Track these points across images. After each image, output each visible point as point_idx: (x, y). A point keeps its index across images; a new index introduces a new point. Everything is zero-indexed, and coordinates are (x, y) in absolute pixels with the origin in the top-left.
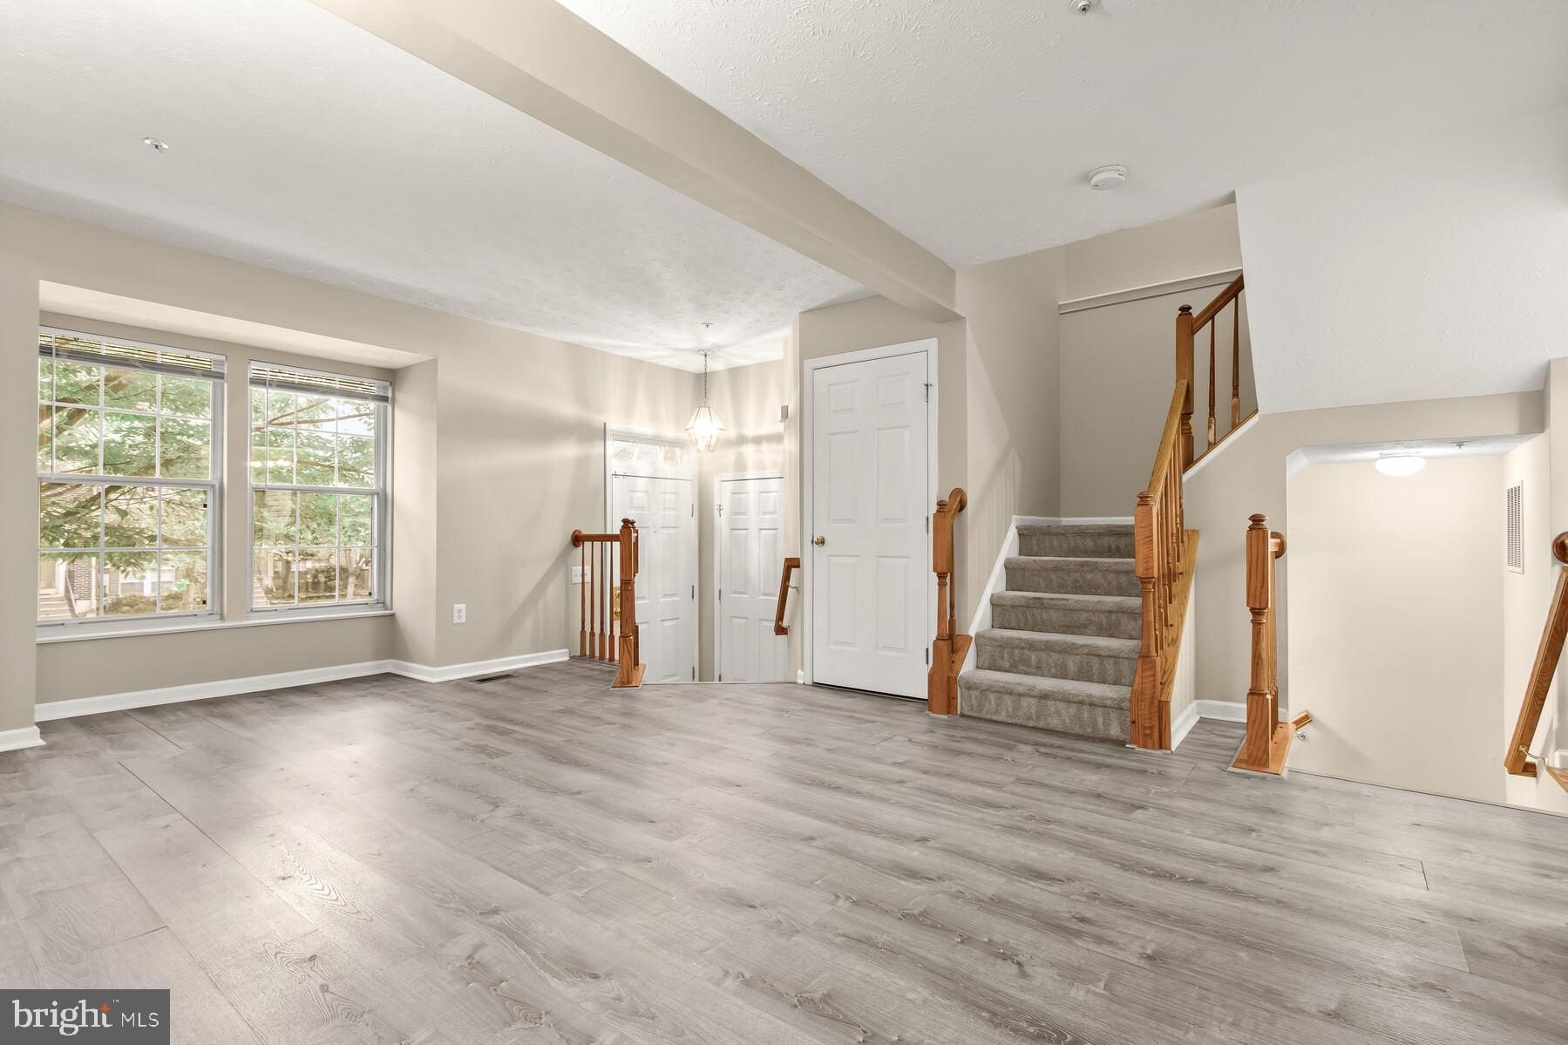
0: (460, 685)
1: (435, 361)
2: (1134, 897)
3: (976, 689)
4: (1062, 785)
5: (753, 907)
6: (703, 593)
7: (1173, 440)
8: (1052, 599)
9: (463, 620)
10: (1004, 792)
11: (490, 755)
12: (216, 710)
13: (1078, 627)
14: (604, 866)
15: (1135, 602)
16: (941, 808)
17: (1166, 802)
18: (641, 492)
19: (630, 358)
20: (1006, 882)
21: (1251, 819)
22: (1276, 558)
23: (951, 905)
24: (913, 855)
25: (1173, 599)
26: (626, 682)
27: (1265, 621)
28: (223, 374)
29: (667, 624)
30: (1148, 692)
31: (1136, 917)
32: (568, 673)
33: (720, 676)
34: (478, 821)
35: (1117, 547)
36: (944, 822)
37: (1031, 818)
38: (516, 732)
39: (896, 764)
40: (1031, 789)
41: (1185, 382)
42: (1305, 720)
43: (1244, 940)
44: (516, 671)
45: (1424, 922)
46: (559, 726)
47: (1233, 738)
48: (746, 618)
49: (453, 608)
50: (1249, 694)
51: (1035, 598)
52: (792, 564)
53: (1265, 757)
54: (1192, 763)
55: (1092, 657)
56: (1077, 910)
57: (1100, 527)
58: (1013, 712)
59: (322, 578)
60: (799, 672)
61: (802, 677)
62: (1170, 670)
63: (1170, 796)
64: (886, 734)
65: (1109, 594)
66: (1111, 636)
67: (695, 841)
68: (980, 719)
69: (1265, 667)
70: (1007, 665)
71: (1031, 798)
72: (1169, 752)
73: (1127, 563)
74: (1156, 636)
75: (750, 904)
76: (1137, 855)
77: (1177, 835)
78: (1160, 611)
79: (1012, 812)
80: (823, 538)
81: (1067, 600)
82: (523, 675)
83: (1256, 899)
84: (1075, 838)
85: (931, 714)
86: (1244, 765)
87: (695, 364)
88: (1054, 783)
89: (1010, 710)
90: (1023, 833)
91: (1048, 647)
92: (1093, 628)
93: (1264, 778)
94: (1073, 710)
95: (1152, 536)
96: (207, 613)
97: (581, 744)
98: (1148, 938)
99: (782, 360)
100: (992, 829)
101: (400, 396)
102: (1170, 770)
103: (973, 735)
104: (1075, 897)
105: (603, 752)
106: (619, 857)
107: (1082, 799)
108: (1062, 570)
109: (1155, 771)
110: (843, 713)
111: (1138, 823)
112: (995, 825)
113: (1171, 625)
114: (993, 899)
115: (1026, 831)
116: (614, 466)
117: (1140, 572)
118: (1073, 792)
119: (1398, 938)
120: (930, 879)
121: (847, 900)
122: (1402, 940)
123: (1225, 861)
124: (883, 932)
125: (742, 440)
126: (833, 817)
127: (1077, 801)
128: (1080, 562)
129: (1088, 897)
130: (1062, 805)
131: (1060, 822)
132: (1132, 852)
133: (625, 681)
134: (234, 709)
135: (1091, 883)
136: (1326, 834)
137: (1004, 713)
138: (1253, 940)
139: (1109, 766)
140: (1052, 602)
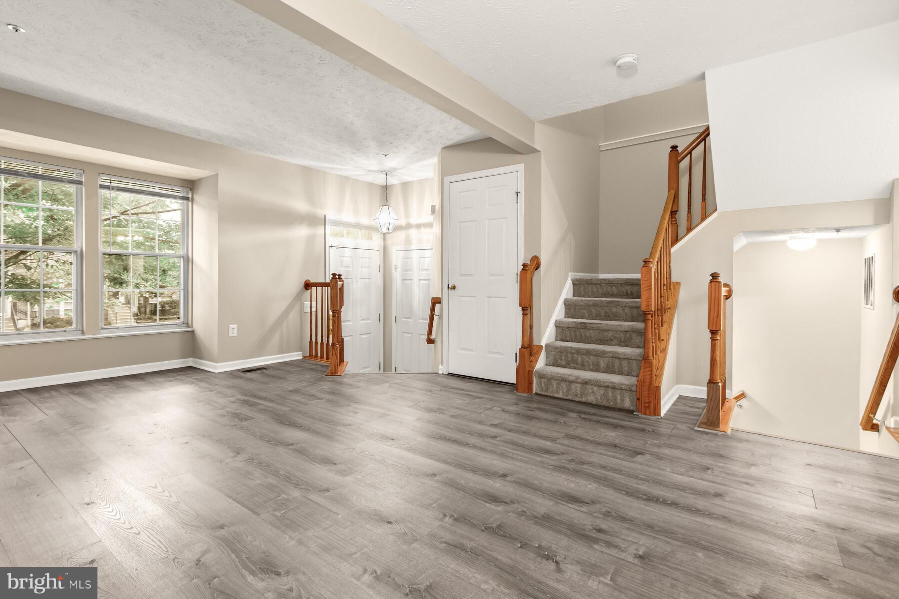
0: (232, 374)
1: (216, 176)
2: (632, 514)
3: (545, 378)
4: (593, 439)
5: (390, 523)
6: (385, 318)
7: (665, 228)
8: (592, 324)
9: (235, 334)
10: (557, 444)
11: (241, 420)
12: (76, 390)
13: (607, 341)
14: (299, 494)
15: (640, 325)
16: (517, 454)
17: (656, 450)
18: (347, 257)
19: (341, 176)
20: (553, 505)
21: (707, 461)
22: (727, 299)
23: (517, 520)
24: (496, 486)
25: (664, 324)
26: (334, 373)
27: (719, 338)
28: (82, 182)
29: (363, 336)
30: (647, 381)
31: (634, 528)
32: (301, 367)
33: (396, 368)
34: (224, 464)
35: (632, 292)
36: (518, 464)
37: (572, 461)
38: (261, 404)
39: (493, 425)
40: (574, 441)
41: (673, 192)
42: (742, 396)
43: (702, 545)
44: (268, 365)
45: (814, 531)
46: (288, 401)
47: (698, 408)
48: (412, 333)
49: (229, 327)
50: (708, 383)
51: (581, 323)
52: (436, 301)
53: (717, 421)
54: (673, 424)
55: (614, 359)
56: (596, 524)
57: (621, 280)
58: (567, 392)
59: (167, 308)
60: (440, 367)
61: (442, 370)
62: (661, 367)
63: (659, 446)
64: (489, 406)
65: (625, 320)
66: (627, 346)
67: (360, 477)
68: (547, 396)
69: (718, 366)
70: (563, 363)
71: (574, 448)
72: (659, 417)
73: (637, 302)
74: (653, 346)
75: (388, 521)
76: (636, 486)
77: (662, 472)
78: (655, 332)
79: (562, 457)
80: (455, 286)
81: (600, 324)
82: (272, 367)
83: (710, 515)
84: (598, 474)
85: (517, 393)
86: (704, 426)
87: (380, 180)
88: (588, 438)
89: (565, 391)
90: (567, 471)
91: (588, 352)
92: (616, 341)
93: (716, 434)
94: (602, 391)
95: (651, 285)
96: (73, 330)
97: (300, 412)
98: (641, 543)
99: (433, 178)
100: (548, 468)
101: (196, 197)
102: (659, 429)
103: (542, 406)
104: (596, 515)
105: (313, 418)
106: (309, 488)
107: (605, 448)
108: (598, 306)
109: (650, 430)
110: (464, 392)
111: (638, 465)
112: (549, 466)
113: (663, 340)
114: (544, 517)
115: (569, 470)
116: (330, 241)
117: (643, 308)
118: (599, 444)
119: (798, 542)
120: (506, 503)
121: (452, 517)
122: (801, 544)
123: (691, 489)
124: (471, 540)
125: (409, 226)
126: (449, 460)
127: (601, 450)
128: (608, 301)
129: (604, 514)
130: (593, 452)
131: (590, 464)
132: (633, 484)
133: (334, 371)
134: (88, 390)
135: (606, 505)
136: (753, 471)
137: (561, 393)
138: (707, 544)
139: (622, 427)
140: (591, 325)
